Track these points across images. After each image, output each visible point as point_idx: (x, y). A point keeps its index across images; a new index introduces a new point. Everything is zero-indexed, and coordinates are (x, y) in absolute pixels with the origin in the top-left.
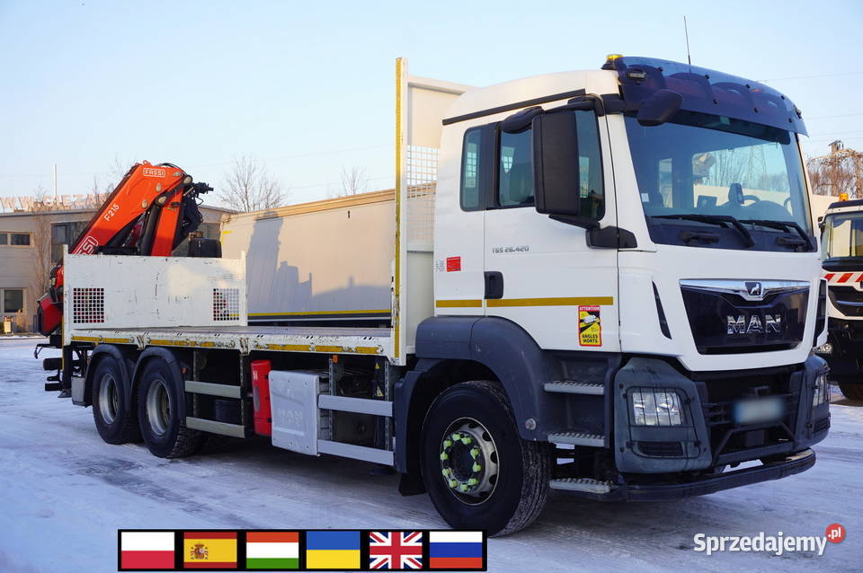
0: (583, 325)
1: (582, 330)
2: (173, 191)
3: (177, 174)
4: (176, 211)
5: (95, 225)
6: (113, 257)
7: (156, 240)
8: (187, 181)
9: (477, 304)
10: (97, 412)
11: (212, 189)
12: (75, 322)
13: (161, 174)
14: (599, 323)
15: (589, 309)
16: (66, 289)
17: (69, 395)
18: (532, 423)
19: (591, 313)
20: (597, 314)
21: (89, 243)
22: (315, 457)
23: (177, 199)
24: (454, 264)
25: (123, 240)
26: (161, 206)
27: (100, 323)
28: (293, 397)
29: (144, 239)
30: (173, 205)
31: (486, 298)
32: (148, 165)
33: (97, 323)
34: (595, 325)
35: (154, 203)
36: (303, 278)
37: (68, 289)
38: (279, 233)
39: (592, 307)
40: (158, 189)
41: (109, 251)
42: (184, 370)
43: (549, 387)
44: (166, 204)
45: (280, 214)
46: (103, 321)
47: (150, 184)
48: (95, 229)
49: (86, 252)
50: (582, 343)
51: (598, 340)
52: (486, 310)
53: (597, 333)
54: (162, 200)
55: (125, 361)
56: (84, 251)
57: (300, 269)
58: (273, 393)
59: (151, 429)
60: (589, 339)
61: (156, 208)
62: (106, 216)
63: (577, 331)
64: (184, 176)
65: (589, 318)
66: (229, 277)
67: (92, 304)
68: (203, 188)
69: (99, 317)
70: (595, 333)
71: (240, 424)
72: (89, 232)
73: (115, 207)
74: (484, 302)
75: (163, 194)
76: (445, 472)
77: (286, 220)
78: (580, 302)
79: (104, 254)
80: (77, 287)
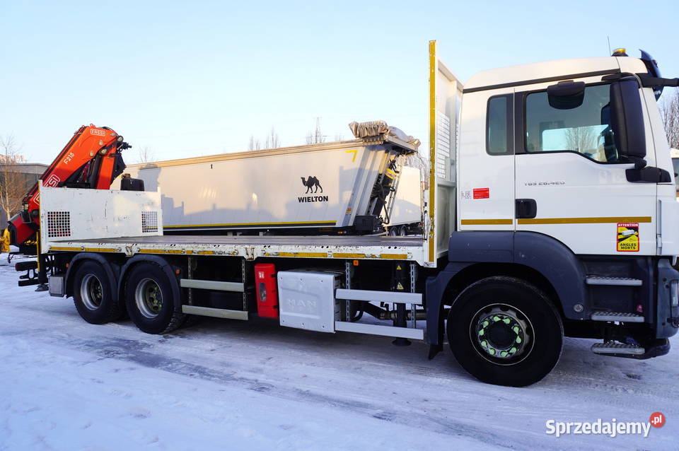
0: (620, 237)
1: (620, 240)
2: (111, 146)
3: (113, 134)
4: (113, 159)
5: (57, 167)
6: (76, 189)
7: (100, 178)
8: (119, 139)
9: (509, 222)
10: (78, 302)
11: (131, 147)
12: (49, 236)
13: (102, 133)
14: (637, 236)
15: (628, 225)
16: (42, 212)
17: (46, 288)
18: (578, 308)
19: (629, 228)
20: (636, 229)
21: (54, 180)
22: (330, 334)
23: (113, 151)
24: (482, 194)
25: (77, 178)
26: (103, 156)
27: (68, 237)
28: (305, 290)
29: (91, 178)
30: (111, 155)
31: (516, 218)
32: (93, 127)
33: (65, 237)
34: (634, 237)
35: (98, 153)
36: (177, 205)
37: (43, 212)
38: (158, 177)
39: (633, 225)
40: (101, 143)
41: (71, 185)
42: (178, 272)
43: (591, 281)
44: (106, 155)
45: (159, 166)
46: (69, 235)
47: (95, 140)
48: (57, 169)
49: (52, 186)
50: (620, 249)
51: (636, 247)
52: (517, 226)
53: (636, 242)
54: (104, 151)
55: (110, 265)
56: (49, 185)
57: (174, 200)
58: (282, 288)
59: (141, 314)
60: (627, 247)
61: (99, 157)
62: (66, 161)
63: (616, 242)
64: (117, 137)
65: (627, 232)
66: (152, 204)
67: (61, 222)
68: (126, 146)
69: (67, 232)
70: (634, 242)
71: (241, 309)
72: (53, 172)
73: (71, 155)
74: (516, 221)
75: (104, 148)
76: (484, 344)
77: (163, 169)
78: (619, 221)
79: (68, 187)
80: (50, 211)
